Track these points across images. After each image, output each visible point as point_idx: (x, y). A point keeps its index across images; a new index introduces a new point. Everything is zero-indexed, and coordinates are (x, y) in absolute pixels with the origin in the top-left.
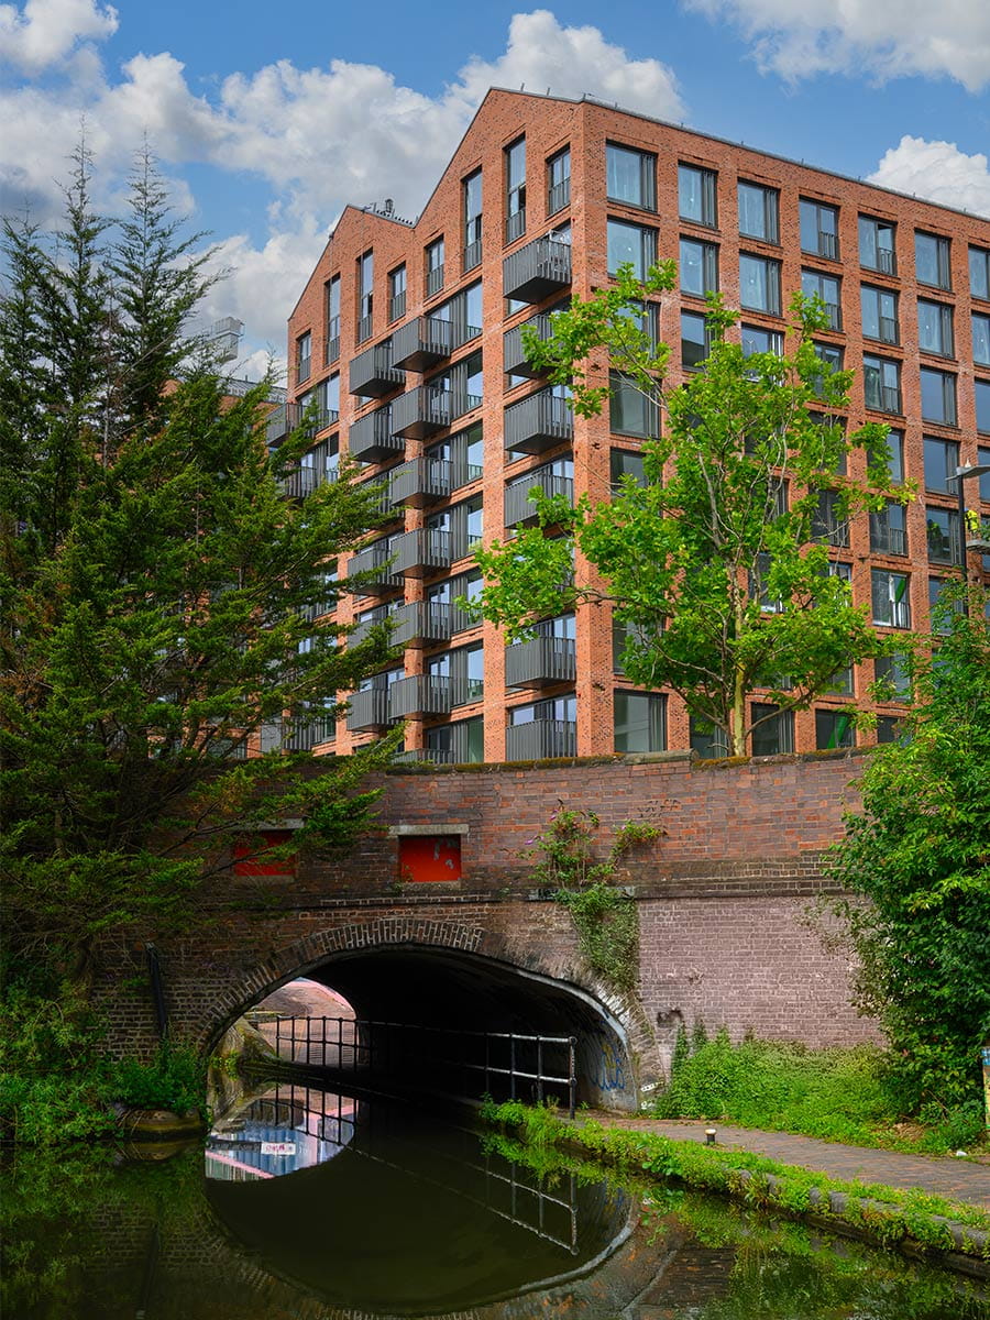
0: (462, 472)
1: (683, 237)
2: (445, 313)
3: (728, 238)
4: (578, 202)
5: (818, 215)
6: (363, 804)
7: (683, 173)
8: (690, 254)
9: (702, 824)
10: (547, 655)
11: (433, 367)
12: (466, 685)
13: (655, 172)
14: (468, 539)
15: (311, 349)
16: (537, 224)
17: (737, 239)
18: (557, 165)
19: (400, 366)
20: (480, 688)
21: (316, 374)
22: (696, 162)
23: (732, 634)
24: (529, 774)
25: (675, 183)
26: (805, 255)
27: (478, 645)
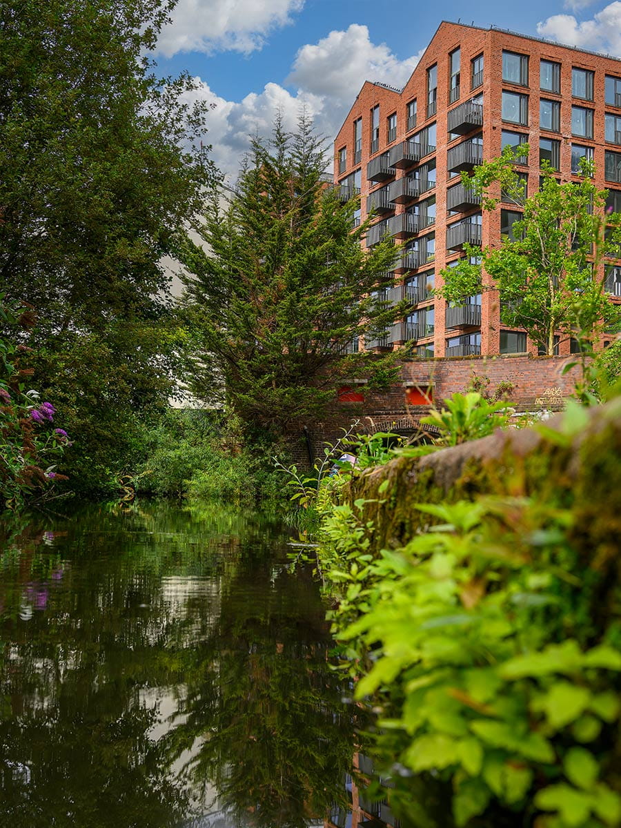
0: (424, 221)
1: (542, 99)
2: (417, 139)
3: (566, 97)
4: (487, 83)
5: (615, 83)
6: (394, 372)
7: (543, 65)
8: (545, 108)
9: (533, 382)
10: (466, 313)
11: (410, 167)
12: (425, 327)
13: (528, 65)
14: (427, 254)
15: (347, 156)
16: (465, 94)
17: (570, 99)
18: (477, 63)
19: (393, 166)
20: (433, 329)
21: (349, 170)
22: (550, 59)
23: (549, 305)
24: (461, 362)
25: (539, 71)
26: (607, 106)
27: (432, 307)
